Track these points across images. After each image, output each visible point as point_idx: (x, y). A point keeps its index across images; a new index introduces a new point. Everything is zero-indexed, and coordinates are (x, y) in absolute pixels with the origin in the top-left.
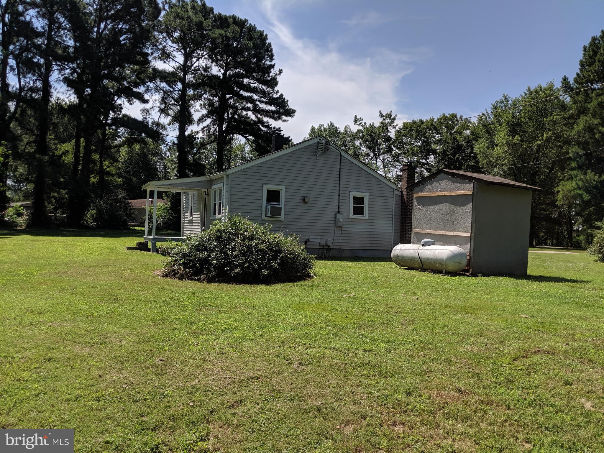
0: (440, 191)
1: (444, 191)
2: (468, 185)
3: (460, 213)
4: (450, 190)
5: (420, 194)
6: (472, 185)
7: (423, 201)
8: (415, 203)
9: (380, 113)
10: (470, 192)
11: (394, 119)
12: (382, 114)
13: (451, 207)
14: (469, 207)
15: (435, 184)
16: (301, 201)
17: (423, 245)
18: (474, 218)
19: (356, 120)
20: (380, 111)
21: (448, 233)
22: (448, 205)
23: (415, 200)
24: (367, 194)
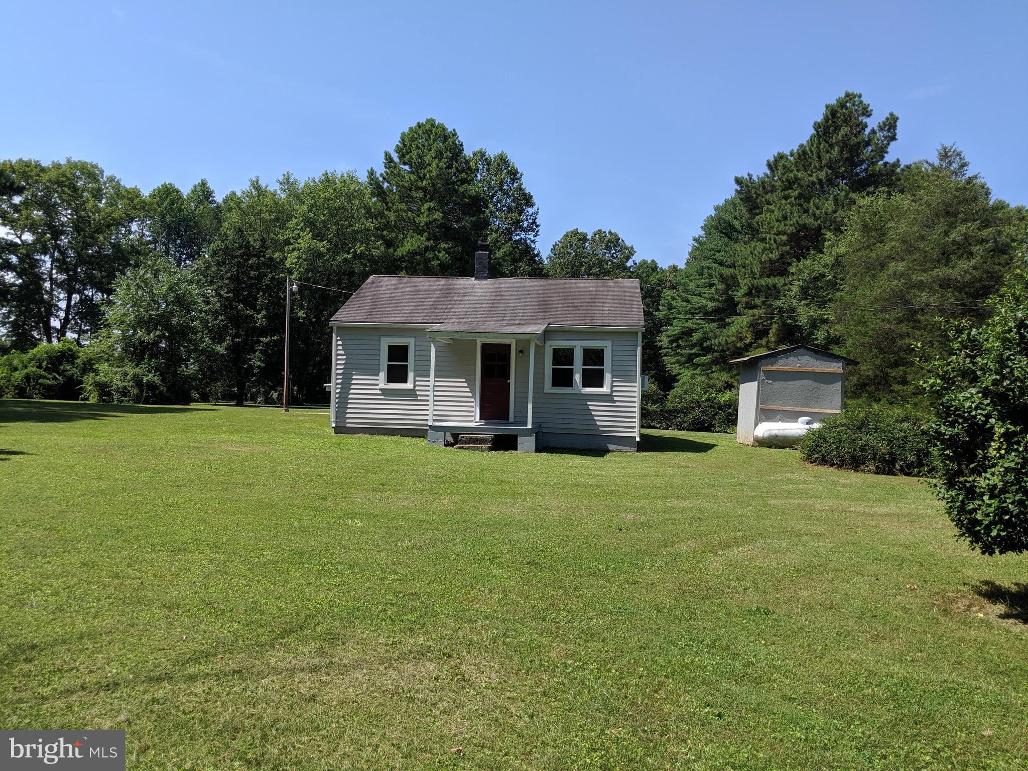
0: (799, 367)
1: (805, 367)
2: (835, 364)
3: (825, 391)
4: (812, 367)
5: (770, 368)
6: (841, 364)
7: (775, 376)
8: (762, 377)
10: (840, 371)
13: (816, 384)
14: (838, 385)
15: (791, 358)
17: (807, 423)
18: (843, 396)
21: (812, 410)
22: (810, 382)
23: (761, 374)
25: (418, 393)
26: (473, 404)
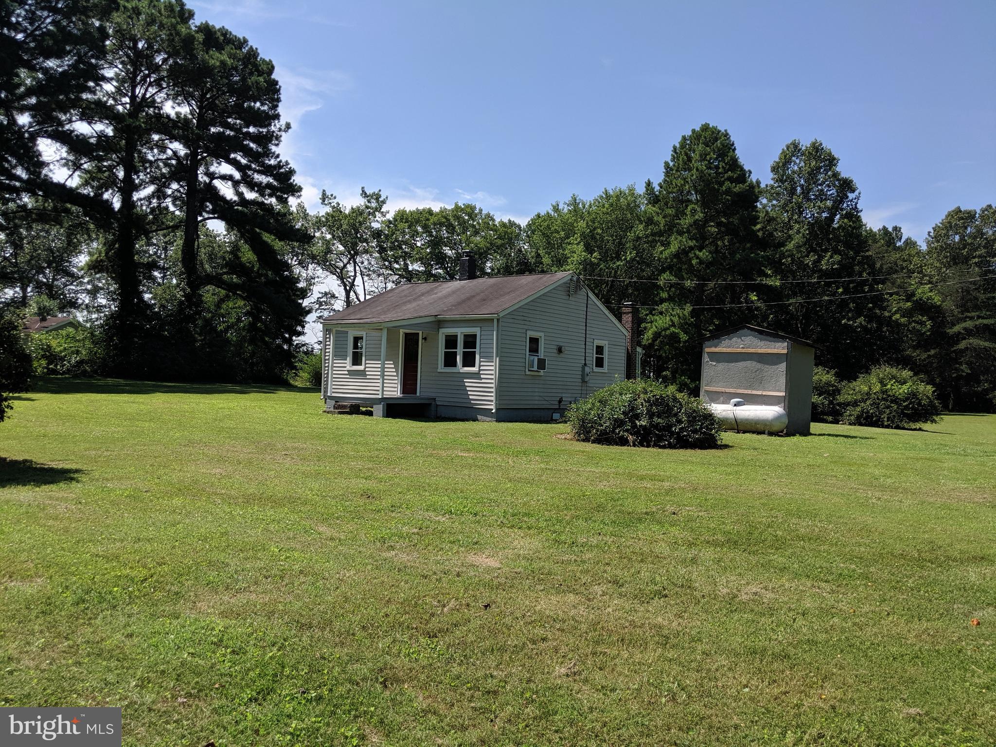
0: (743, 348)
1: (749, 348)
2: (780, 344)
3: (770, 372)
4: (757, 347)
5: (713, 350)
6: (786, 344)
7: (718, 357)
8: (706, 358)
9: (363, 191)
10: (785, 351)
11: (384, 202)
12: (366, 194)
13: (759, 366)
14: (783, 366)
15: (734, 339)
16: (555, 351)
17: (735, 405)
18: (788, 378)
19: (324, 197)
20: (363, 188)
21: (755, 392)
22: (754, 363)
23: (706, 355)
24: (607, 343)
25: (367, 373)
26: (396, 382)
